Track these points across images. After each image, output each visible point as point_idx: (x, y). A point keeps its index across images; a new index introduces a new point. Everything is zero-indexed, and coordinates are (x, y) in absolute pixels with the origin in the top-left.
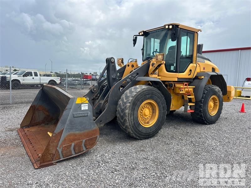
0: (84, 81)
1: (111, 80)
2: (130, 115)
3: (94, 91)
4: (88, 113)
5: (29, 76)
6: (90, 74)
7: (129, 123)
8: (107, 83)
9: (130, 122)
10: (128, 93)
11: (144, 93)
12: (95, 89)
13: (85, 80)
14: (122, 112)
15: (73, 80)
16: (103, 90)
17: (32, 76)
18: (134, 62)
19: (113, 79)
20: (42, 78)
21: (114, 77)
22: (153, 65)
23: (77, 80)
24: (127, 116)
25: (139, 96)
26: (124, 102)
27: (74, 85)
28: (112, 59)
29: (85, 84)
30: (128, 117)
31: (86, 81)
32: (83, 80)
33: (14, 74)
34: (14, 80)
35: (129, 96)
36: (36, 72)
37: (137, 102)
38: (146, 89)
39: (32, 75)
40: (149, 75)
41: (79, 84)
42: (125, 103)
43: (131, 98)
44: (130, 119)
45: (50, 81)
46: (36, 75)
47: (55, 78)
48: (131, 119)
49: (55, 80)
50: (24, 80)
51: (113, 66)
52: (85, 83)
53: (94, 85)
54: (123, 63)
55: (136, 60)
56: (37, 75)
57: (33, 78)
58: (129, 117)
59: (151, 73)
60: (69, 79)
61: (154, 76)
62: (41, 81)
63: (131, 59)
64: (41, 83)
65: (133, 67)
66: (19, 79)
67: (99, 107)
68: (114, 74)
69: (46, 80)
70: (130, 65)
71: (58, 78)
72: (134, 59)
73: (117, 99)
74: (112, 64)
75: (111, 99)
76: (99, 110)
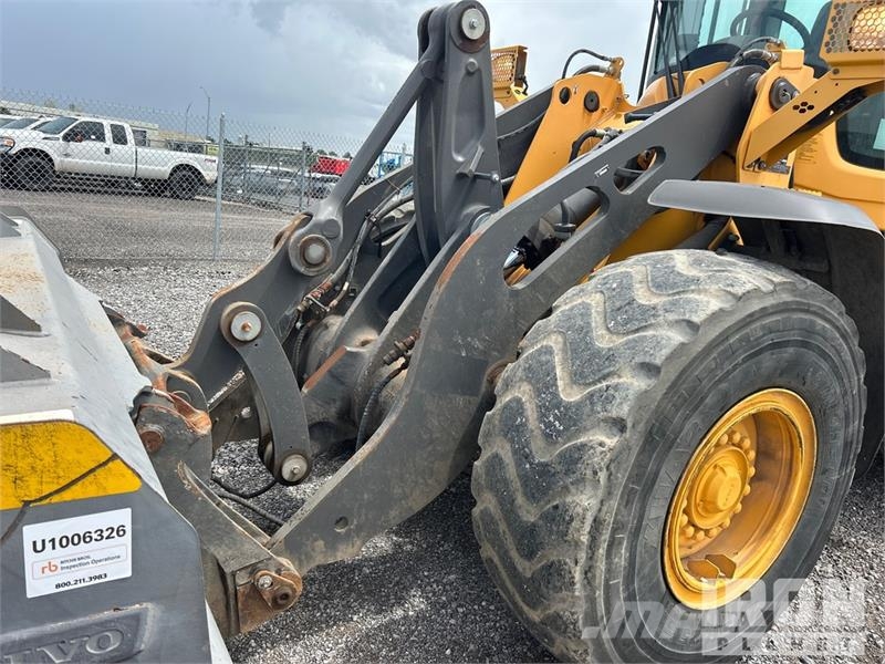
0: (314, 179)
1: (446, 184)
2: (606, 536)
4: (137, 619)
5: (89, 138)
6: (348, 155)
7: (592, 600)
8: (411, 206)
9: (600, 594)
10: (596, 319)
11: (746, 339)
12: (315, 252)
13: (318, 175)
14: (532, 497)
15: (273, 174)
16: (381, 253)
17: (103, 140)
18: (602, 75)
19: (462, 176)
20: (144, 151)
21: (473, 167)
22: (778, 97)
23: (287, 174)
24: (577, 544)
25: (709, 362)
26: (558, 404)
27: (271, 191)
28: (471, 17)
29: (317, 192)
30: (582, 556)
31: (322, 180)
33: (35, 128)
34: (26, 150)
35: (610, 357)
36: (123, 128)
37: (687, 418)
38: (769, 302)
39: (101, 138)
40: (742, 173)
42: (572, 419)
43: (634, 383)
44: (601, 566)
45: (178, 167)
46: (120, 138)
47: (200, 156)
48: (608, 570)
49: (199, 168)
50: (67, 155)
51: (469, 74)
52: (319, 190)
53: (310, 216)
54: (520, 80)
55: (614, 62)
56: (126, 140)
57: (107, 151)
58: (602, 551)
59: (758, 161)
60: (260, 168)
61: (773, 181)
62: (139, 166)
63: (584, 51)
64: (140, 175)
65: (592, 111)
66: (46, 149)
67: (343, 383)
68: (472, 142)
69: (160, 162)
70: (573, 91)
71: (214, 158)
72: (602, 58)
73: (481, 347)
74: (466, 55)
75: (433, 347)
76: (338, 404)
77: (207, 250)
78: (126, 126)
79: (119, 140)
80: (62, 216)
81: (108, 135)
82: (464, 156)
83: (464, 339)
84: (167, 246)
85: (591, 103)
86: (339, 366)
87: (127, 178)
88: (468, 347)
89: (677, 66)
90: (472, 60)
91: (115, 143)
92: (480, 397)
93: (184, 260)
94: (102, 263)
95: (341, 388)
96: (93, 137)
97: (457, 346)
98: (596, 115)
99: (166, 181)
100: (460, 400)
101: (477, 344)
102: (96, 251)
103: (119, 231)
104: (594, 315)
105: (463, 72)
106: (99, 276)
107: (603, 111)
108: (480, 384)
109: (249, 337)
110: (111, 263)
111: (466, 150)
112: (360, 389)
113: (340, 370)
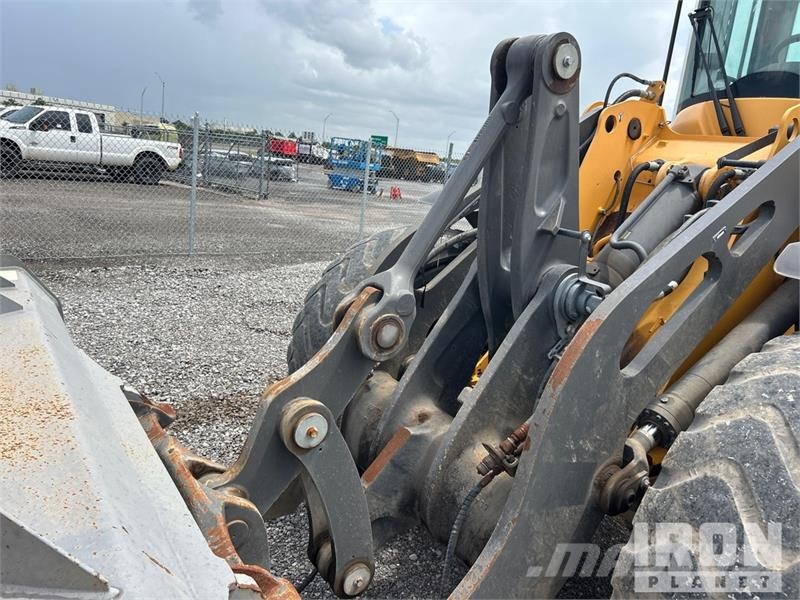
0: (270, 163)
3: (381, 349)
5: (56, 128)
6: (293, 136)
12: (389, 333)
13: (273, 159)
15: (232, 158)
17: (69, 129)
18: (641, 100)
19: (543, 233)
20: (109, 139)
21: (558, 224)
23: (244, 158)
28: (564, 53)
29: (274, 176)
31: (277, 163)
32: (266, 158)
36: (87, 117)
39: (67, 127)
41: (254, 174)
45: (142, 153)
46: (86, 125)
47: (163, 143)
49: (160, 153)
50: (34, 144)
51: (557, 117)
52: (276, 173)
56: (91, 128)
57: (73, 139)
60: (217, 152)
62: (104, 153)
63: (627, 75)
64: (105, 162)
65: (634, 139)
66: (15, 138)
67: (405, 472)
68: (555, 194)
69: (125, 149)
70: (618, 118)
71: (175, 145)
72: (643, 82)
73: (591, 449)
74: (556, 97)
75: (545, 459)
76: (400, 494)
77: (181, 244)
78: (90, 114)
79: (84, 127)
80: (33, 208)
81: (73, 122)
82: (546, 210)
83: (576, 442)
84: (139, 241)
85: (634, 131)
86: (403, 454)
87: (92, 165)
88: (579, 451)
89: (725, 91)
90: (560, 102)
91: (80, 131)
92: (586, 503)
93: (160, 256)
94: (79, 263)
95: (402, 477)
96: (59, 126)
97: (569, 453)
98: (638, 142)
99: (132, 168)
100: (566, 512)
101: (589, 446)
102: (70, 248)
103: (90, 223)
104: (777, 442)
105: (551, 116)
106: (78, 278)
107: (645, 138)
108: (586, 490)
109: (314, 442)
110: (88, 263)
111: (547, 204)
112: (433, 486)
113: (403, 458)
